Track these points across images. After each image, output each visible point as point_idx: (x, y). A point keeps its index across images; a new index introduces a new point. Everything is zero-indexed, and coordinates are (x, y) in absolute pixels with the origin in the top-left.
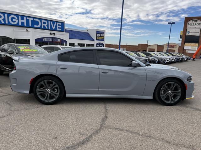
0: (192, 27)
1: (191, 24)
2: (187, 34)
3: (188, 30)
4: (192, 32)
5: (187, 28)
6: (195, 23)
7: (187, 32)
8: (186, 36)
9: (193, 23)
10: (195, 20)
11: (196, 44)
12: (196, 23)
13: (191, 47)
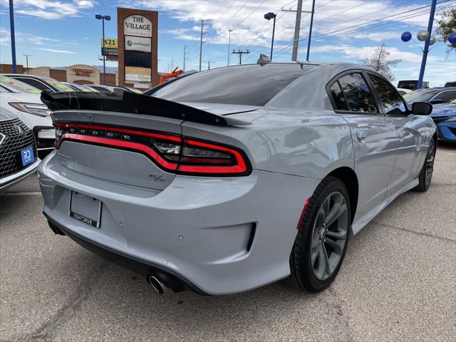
0: (134, 32)
1: (132, 26)
2: (128, 48)
3: (127, 39)
4: (136, 44)
5: (125, 34)
6: (139, 24)
7: (126, 44)
8: (125, 51)
9: (135, 23)
10: (139, 17)
11: (148, 69)
12: (142, 24)
13: (137, 76)
